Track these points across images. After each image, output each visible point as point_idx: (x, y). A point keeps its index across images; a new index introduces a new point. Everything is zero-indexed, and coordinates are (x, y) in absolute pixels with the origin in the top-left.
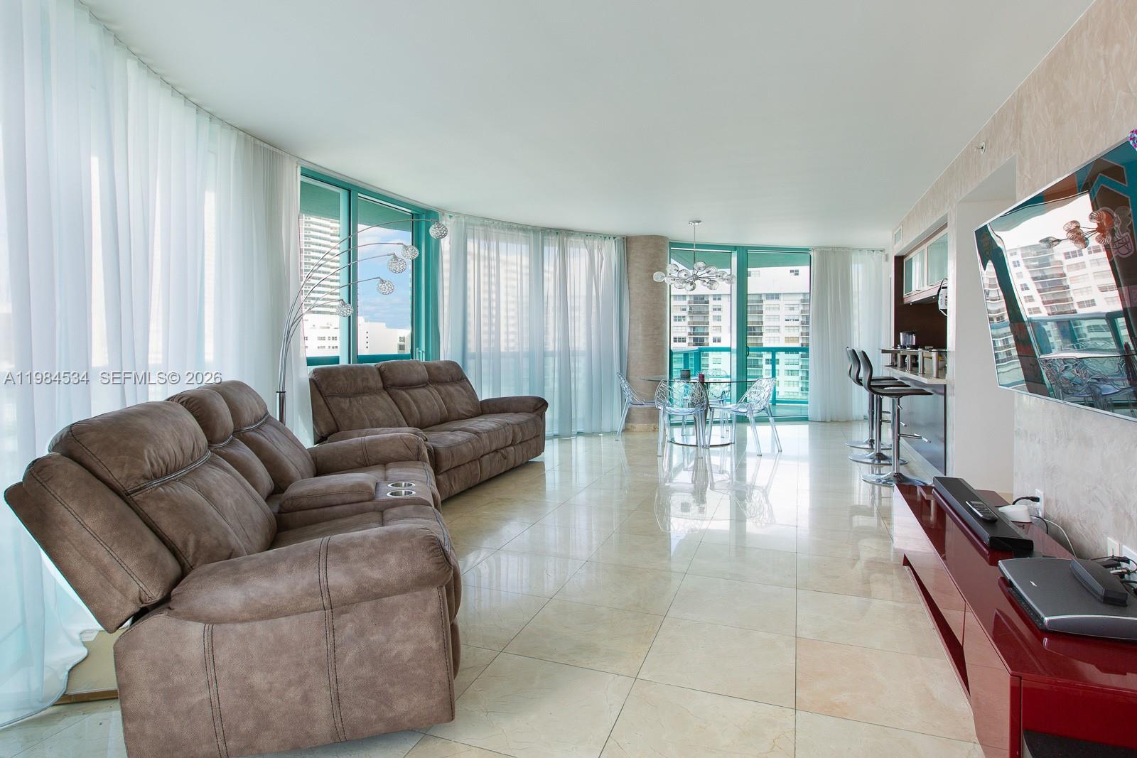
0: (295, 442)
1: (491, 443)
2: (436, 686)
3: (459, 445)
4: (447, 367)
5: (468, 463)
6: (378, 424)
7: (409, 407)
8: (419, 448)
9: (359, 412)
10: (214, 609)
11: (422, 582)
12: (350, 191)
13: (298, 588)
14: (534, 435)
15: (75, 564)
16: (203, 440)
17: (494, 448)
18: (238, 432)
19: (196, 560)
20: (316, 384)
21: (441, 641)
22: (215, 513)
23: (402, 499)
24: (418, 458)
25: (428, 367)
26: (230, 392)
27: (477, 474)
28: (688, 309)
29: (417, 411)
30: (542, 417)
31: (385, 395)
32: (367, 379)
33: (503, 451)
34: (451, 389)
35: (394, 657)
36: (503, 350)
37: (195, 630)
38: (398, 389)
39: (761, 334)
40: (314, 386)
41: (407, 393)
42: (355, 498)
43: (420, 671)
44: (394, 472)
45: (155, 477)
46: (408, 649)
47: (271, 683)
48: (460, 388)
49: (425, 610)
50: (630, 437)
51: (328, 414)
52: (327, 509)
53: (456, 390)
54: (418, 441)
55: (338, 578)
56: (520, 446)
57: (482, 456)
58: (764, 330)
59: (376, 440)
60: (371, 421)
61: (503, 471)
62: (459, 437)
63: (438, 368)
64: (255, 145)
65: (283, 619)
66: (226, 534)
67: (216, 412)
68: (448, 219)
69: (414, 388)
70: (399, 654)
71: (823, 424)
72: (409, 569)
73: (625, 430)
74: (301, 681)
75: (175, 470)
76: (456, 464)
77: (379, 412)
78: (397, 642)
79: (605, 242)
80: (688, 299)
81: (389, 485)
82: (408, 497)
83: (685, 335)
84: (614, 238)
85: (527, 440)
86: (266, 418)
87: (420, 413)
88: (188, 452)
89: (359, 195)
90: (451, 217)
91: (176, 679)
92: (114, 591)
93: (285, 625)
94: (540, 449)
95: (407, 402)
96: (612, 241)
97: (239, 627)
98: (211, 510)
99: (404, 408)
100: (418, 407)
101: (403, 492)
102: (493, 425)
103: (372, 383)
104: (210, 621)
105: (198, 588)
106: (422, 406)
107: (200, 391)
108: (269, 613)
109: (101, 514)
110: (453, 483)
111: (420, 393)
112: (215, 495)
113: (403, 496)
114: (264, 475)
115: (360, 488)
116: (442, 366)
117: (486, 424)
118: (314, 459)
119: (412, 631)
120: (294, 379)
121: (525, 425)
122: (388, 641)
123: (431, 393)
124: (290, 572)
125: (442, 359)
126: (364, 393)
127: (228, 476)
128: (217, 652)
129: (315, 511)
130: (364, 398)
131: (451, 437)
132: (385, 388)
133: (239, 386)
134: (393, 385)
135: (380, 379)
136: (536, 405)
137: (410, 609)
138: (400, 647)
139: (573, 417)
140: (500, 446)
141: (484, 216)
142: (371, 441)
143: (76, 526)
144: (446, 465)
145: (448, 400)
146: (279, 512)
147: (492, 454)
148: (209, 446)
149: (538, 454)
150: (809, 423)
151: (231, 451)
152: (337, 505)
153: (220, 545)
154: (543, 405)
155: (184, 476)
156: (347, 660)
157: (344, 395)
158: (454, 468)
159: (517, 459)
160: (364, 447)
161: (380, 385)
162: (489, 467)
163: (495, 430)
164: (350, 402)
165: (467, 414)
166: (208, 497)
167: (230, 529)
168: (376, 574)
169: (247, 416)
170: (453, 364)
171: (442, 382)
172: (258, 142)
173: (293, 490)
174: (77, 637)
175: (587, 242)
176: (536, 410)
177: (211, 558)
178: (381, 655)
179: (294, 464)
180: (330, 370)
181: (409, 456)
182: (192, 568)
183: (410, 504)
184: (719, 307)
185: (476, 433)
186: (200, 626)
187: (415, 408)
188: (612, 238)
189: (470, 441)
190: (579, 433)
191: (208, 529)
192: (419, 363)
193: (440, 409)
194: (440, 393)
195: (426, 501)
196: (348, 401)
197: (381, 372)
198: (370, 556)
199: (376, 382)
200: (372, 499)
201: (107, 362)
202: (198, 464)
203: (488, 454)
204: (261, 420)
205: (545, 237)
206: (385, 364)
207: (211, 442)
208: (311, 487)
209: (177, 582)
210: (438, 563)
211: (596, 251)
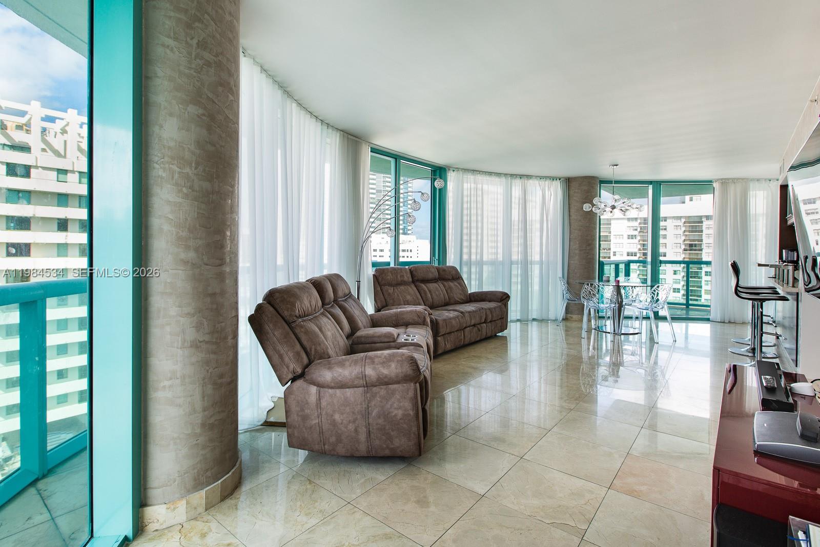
0: (362, 309)
1: (471, 320)
2: (412, 435)
3: (451, 319)
4: (449, 270)
5: (456, 331)
6: (408, 303)
7: (425, 293)
8: (425, 318)
9: (398, 295)
10: (320, 380)
11: (406, 379)
12: (396, 159)
13: (353, 374)
14: (500, 317)
15: (271, 353)
16: (320, 303)
17: (472, 323)
18: (335, 301)
19: (315, 358)
20: (376, 278)
21: (415, 411)
22: (323, 337)
23: (409, 343)
24: (424, 323)
25: (438, 269)
26: (334, 279)
27: (461, 339)
28: (639, 230)
29: (430, 297)
30: (506, 306)
31: (413, 286)
32: (403, 276)
33: (478, 326)
34: (451, 284)
35: (394, 416)
36: (484, 259)
37: (313, 389)
38: (421, 283)
39: (701, 250)
40: (375, 279)
41: (425, 285)
42: (386, 340)
43: (405, 426)
44: (410, 330)
45: (300, 317)
46: (400, 413)
47: (342, 420)
48: (457, 285)
49: (408, 394)
50: (568, 324)
51: (382, 296)
52: (373, 345)
53: (455, 285)
54: (426, 314)
55: (370, 371)
56: (490, 324)
57: (465, 328)
58: (704, 246)
59: (403, 311)
60: (404, 302)
61: (478, 339)
62: (452, 314)
63: (444, 270)
64: (348, 138)
65: (347, 389)
66: (327, 348)
67: (326, 289)
68: (452, 172)
69: (430, 283)
70: (396, 415)
71: (722, 324)
72: (400, 371)
73: (565, 319)
74: (354, 422)
75: (308, 316)
76: (448, 331)
77: (409, 297)
78: (395, 408)
79: (554, 182)
80: (639, 221)
81: (405, 336)
82: (412, 342)
83: (636, 250)
84: (560, 179)
85: (495, 321)
86: (349, 295)
87: (432, 298)
88: (313, 307)
89: (401, 161)
90: (453, 171)
91: (306, 411)
92: (284, 367)
93: (349, 392)
94: (504, 327)
95: (425, 291)
96: (558, 181)
97: (330, 391)
98: (322, 336)
99: (423, 295)
100: (431, 295)
101: (410, 339)
102: (473, 309)
103: (406, 278)
104: (320, 386)
105: (315, 369)
106: (433, 294)
107: (320, 277)
108: (342, 386)
109: (280, 331)
110: (446, 343)
111: (432, 286)
112: (323, 329)
113: (410, 341)
114: (346, 325)
115: (389, 335)
116: (447, 269)
117: (470, 307)
118: (372, 320)
119: (402, 404)
120: (365, 275)
121: (493, 310)
122: (391, 408)
123: (439, 286)
124: (350, 366)
125: (448, 265)
126: (401, 284)
127: (330, 321)
128: (321, 401)
129: (368, 345)
130: (401, 287)
131: (447, 314)
132: (413, 282)
133: (338, 276)
134: (418, 280)
135: (410, 276)
136: (502, 297)
137: (401, 392)
138: (396, 412)
139: (530, 308)
140: (477, 322)
141: (475, 169)
142: (401, 311)
143: (272, 335)
144: (442, 331)
145: (449, 291)
146: (352, 344)
147: (471, 327)
148: (323, 307)
149: (502, 331)
150: (711, 322)
151: (332, 310)
152: (378, 343)
153: (324, 353)
154: (507, 297)
155: (312, 319)
156: (374, 414)
157: (391, 285)
158: (447, 333)
159: (488, 332)
160: (397, 315)
161: (411, 280)
162: (470, 335)
163: (474, 311)
164: (394, 289)
165: (460, 301)
166: (320, 329)
167: (329, 347)
168: (385, 371)
169: (340, 293)
170: (454, 268)
171: (446, 280)
172: (349, 136)
173: (359, 334)
174: (270, 399)
175: (541, 183)
176: (503, 300)
177: (321, 358)
178: (388, 414)
179: (361, 321)
180: (383, 270)
181: (419, 322)
182: (313, 362)
183: (412, 346)
184: (665, 228)
185: (462, 313)
186: (315, 387)
187: (429, 295)
188: (558, 180)
189: (457, 317)
190: (534, 320)
191: (320, 344)
192: (433, 267)
193: (444, 297)
194: (444, 286)
195: (421, 345)
196: (392, 289)
197: (411, 272)
198: (384, 362)
199: (408, 278)
200: (394, 341)
201: (283, 263)
202: (317, 314)
203: (469, 327)
204: (347, 295)
205: (513, 181)
206: (413, 267)
207: (323, 304)
208: (367, 332)
209: (307, 366)
210: (413, 370)
211: (547, 188)
